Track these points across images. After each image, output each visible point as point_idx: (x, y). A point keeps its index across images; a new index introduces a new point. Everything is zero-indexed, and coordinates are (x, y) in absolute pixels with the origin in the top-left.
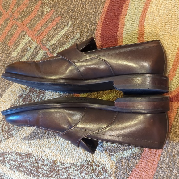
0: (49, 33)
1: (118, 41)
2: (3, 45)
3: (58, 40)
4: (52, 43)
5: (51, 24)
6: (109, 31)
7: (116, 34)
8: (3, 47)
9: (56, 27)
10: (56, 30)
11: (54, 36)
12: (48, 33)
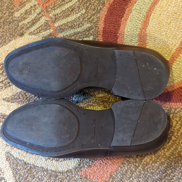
0: (56, 2)
1: (121, 27)
2: (9, 3)
3: (62, 11)
4: (56, 13)
6: (115, 15)
7: (120, 19)
8: (8, 5)
11: (60, 6)
12: (55, 2)
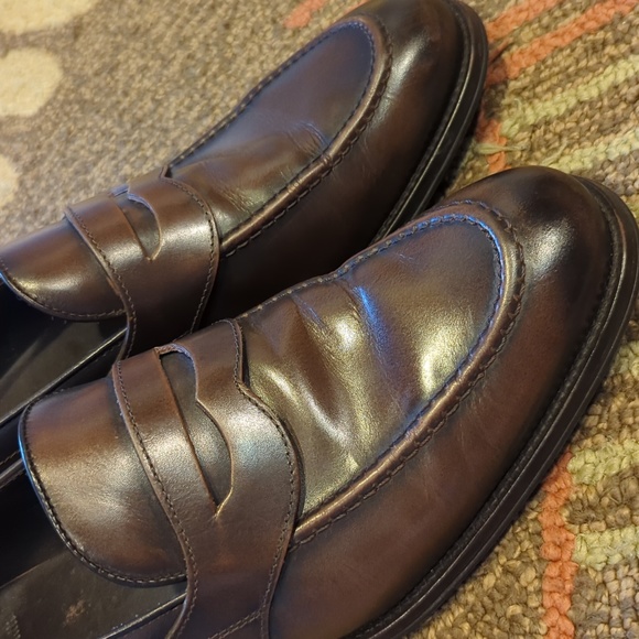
0: (549, 62)
3: (581, 103)
4: (544, 114)
5: (583, 19)
9: (600, 35)
10: (596, 49)
11: (569, 78)
12: (544, 62)
